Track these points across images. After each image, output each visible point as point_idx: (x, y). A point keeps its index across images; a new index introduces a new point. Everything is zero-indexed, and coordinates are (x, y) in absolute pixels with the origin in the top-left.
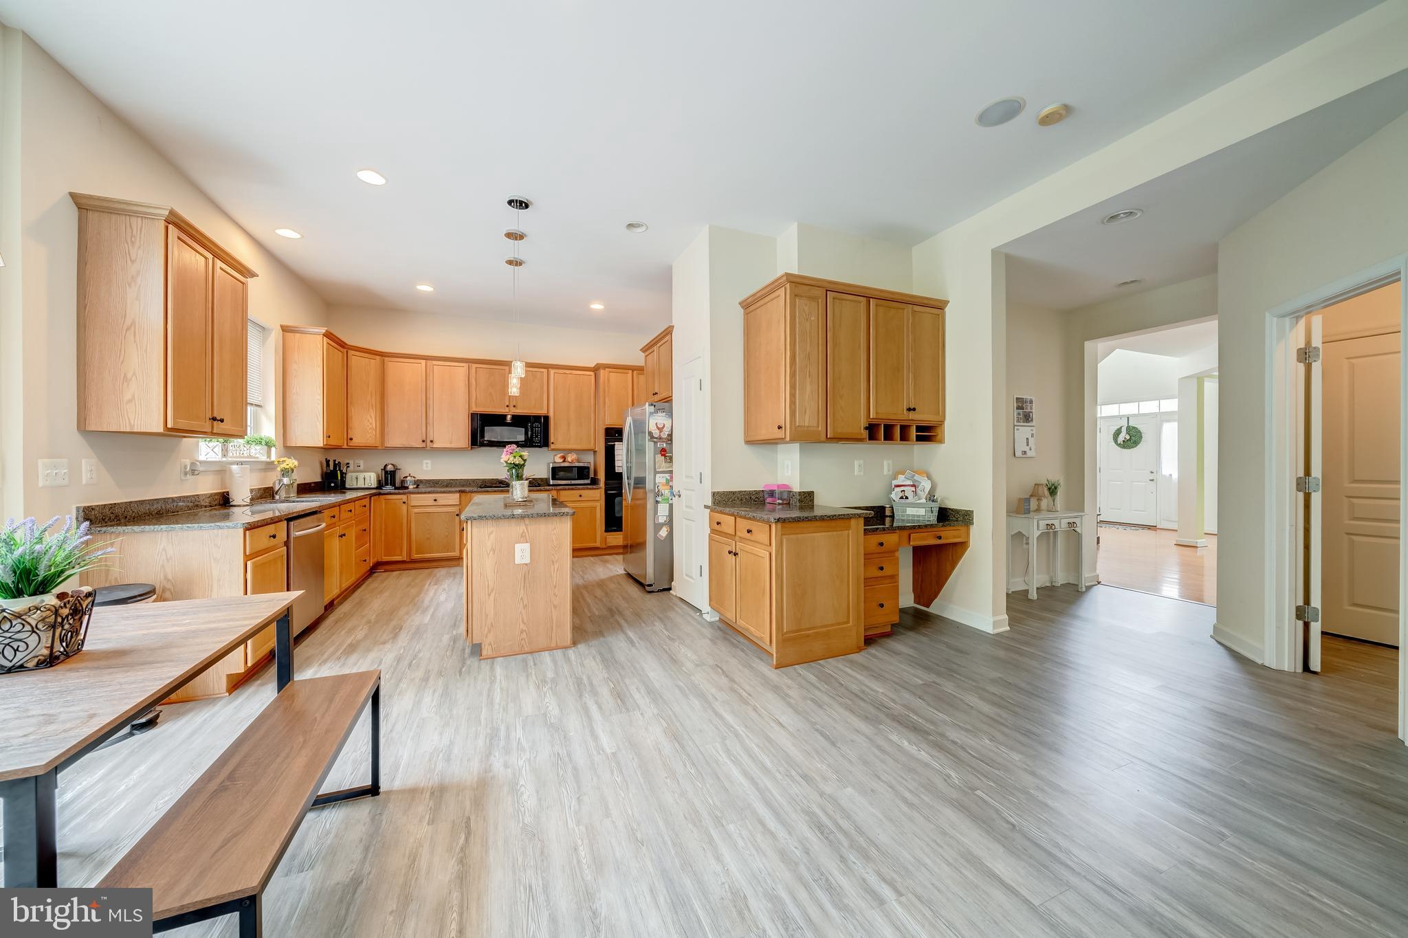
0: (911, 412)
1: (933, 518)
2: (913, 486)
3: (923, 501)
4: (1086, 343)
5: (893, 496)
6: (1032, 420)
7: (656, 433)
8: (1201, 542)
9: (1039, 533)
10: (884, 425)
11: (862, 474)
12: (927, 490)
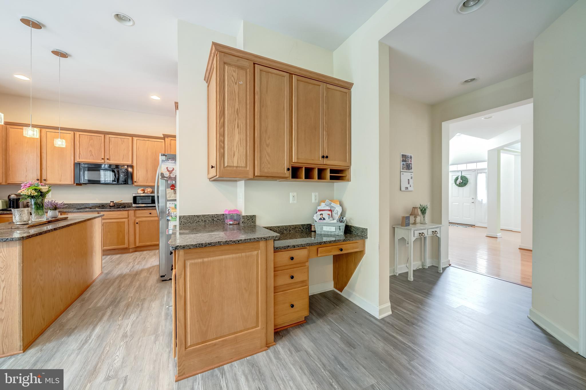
0: (325, 159)
1: (341, 233)
2: (331, 210)
3: (335, 221)
4: (443, 123)
5: (315, 218)
6: (411, 169)
7: (167, 174)
8: (499, 235)
9: (415, 238)
10: (305, 167)
11: (295, 202)
12: (339, 214)
